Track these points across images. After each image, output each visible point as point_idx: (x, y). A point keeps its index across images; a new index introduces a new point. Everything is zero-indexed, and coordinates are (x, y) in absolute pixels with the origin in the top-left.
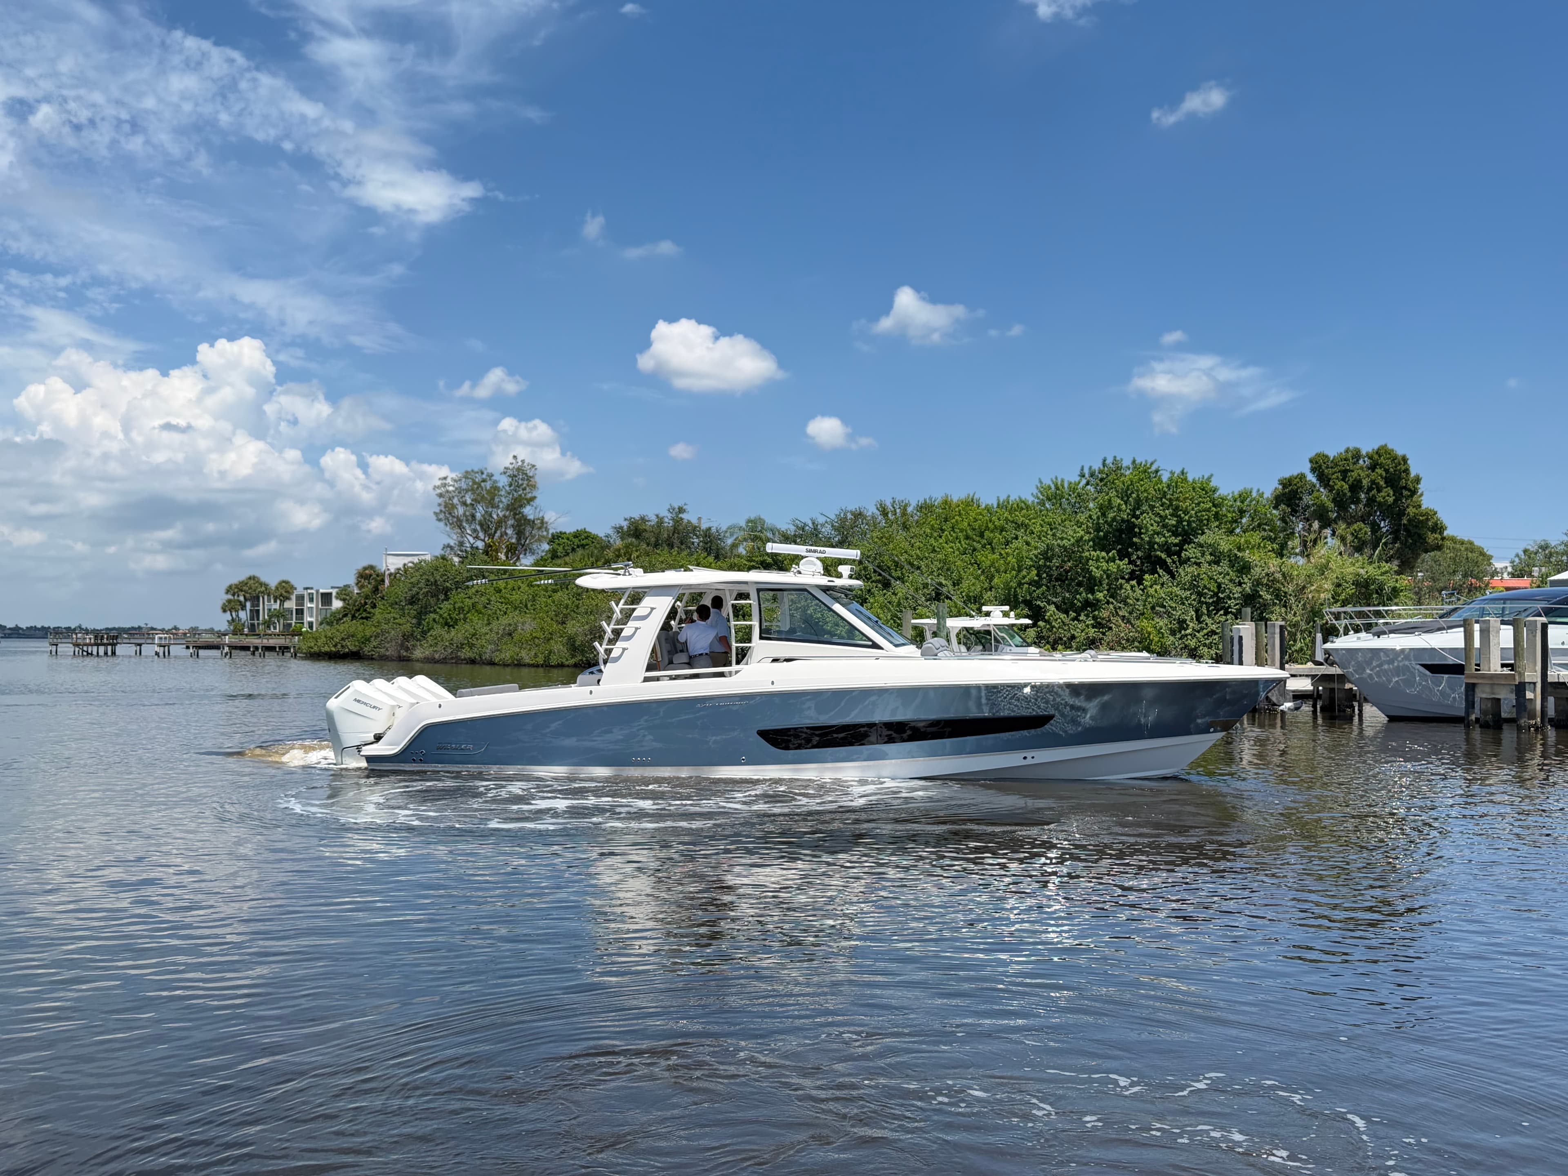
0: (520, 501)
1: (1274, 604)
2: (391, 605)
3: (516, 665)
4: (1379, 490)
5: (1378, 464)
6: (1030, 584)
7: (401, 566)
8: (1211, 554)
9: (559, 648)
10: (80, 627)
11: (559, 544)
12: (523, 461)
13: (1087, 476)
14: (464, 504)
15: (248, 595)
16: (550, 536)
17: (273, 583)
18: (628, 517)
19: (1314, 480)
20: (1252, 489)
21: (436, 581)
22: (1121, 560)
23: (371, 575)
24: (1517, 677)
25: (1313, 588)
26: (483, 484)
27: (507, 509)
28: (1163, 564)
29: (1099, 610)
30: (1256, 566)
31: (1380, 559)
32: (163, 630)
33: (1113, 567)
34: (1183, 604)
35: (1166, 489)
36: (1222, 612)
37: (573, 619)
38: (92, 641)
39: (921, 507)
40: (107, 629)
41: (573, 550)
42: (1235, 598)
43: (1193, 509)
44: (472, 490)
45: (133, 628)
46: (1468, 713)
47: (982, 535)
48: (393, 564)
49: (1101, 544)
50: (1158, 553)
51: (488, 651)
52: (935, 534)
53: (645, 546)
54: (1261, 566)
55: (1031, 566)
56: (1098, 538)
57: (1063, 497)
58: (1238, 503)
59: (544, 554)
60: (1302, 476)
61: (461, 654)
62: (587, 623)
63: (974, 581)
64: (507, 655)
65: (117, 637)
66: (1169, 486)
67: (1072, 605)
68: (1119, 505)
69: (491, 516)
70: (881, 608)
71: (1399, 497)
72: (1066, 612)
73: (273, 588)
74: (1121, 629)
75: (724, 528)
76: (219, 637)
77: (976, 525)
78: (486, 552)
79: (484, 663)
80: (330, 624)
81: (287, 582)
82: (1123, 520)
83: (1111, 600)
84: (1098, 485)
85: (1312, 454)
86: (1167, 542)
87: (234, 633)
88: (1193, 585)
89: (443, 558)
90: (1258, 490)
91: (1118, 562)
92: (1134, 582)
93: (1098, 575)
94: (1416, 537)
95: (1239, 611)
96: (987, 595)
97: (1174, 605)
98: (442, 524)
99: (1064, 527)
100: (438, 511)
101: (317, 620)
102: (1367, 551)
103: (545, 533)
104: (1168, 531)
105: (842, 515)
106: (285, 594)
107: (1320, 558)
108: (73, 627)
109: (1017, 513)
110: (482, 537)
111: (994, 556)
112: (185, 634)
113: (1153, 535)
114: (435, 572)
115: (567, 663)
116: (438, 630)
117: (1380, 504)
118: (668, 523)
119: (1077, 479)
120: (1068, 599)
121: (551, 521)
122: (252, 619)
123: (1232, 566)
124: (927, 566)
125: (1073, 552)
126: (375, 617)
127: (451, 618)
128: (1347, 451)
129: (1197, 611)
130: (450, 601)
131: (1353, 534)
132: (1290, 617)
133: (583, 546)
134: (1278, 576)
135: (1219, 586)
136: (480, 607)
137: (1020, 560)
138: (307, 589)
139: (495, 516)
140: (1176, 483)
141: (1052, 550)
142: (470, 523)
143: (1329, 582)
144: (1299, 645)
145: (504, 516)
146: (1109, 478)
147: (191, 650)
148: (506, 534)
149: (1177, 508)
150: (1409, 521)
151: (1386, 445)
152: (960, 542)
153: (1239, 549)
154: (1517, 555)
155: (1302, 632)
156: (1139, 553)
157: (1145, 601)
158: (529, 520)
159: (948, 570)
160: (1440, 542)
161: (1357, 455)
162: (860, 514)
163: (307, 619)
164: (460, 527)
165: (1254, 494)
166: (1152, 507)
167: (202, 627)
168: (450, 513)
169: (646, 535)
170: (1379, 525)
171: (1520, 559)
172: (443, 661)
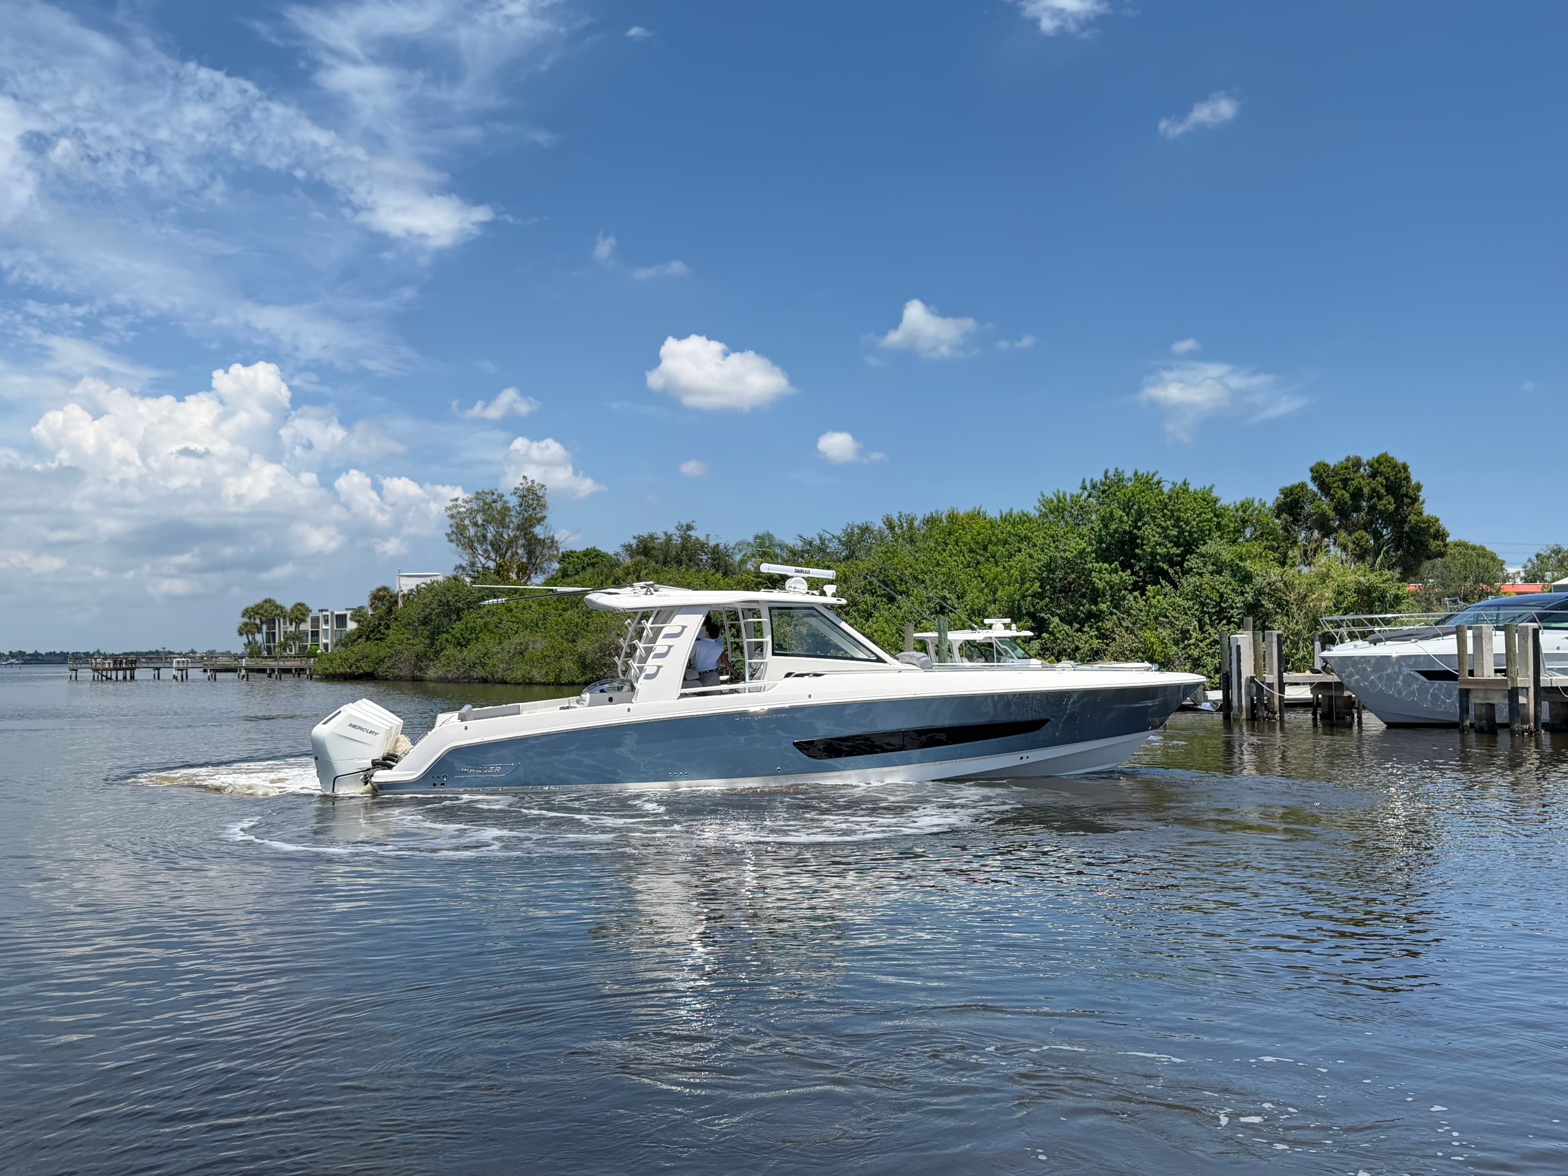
0: (530, 521)
1: (1277, 613)
2: (405, 626)
3: (527, 684)
4: (1380, 498)
5: (1378, 472)
6: (1033, 596)
7: (414, 587)
8: (1213, 564)
9: (569, 665)
10: (98, 652)
11: (569, 563)
12: (533, 482)
13: (1089, 488)
14: (475, 524)
15: (264, 619)
16: (560, 555)
17: (288, 606)
18: (636, 535)
19: (1315, 489)
20: (1253, 499)
21: (448, 602)
22: (1123, 571)
23: (384, 597)
24: (1509, 683)
25: (1314, 596)
26: (493, 505)
27: (518, 529)
28: (1165, 575)
29: (1102, 621)
30: (1258, 575)
31: (1382, 566)
32: (180, 654)
33: (1115, 578)
34: (1186, 614)
35: (1167, 501)
36: (1225, 622)
37: (583, 637)
38: (111, 666)
39: (928, 521)
40: (125, 654)
41: (584, 568)
42: (1237, 608)
43: (1194, 520)
44: (483, 510)
45: (151, 653)
46: (1462, 719)
47: (985, 549)
48: (407, 585)
49: (1104, 556)
50: (1161, 564)
51: (500, 671)
52: (939, 548)
53: (654, 564)
54: (1262, 576)
55: (1034, 578)
56: (1100, 549)
57: (1065, 510)
58: (1240, 513)
59: (554, 573)
60: (1303, 486)
61: (474, 674)
62: (597, 641)
63: (978, 594)
64: (518, 674)
65: (135, 662)
66: (1170, 498)
67: (1076, 617)
68: (1121, 516)
69: (501, 536)
70: (886, 621)
71: (1399, 505)
72: (1070, 624)
73: (289, 611)
74: (1124, 639)
75: (732, 544)
76: (236, 660)
77: (980, 538)
78: (498, 572)
79: (496, 682)
80: (345, 645)
81: (302, 605)
82: (1125, 532)
83: (1115, 611)
84: (1099, 497)
85: (1313, 463)
86: (1169, 553)
87: (251, 656)
88: (1195, 595)
89: (456, 578)
90: (1261, 500)
91: (1120, 573)
92: (1137, 593)
93: (1101, 586)
94: (1418, 544)
95: (1241, 620)
96: (991, 608)
97: (1177, 615)
98: (453, 545)
99: (1067, 539)
100: (449, 532)
101: (332, 642)
102: (1369, 559)
103: (555, 552)
104: (1170, 542)
105: (849, 530)
106: (301, 617)
107: (1321, 566)
108: (91, 652)
109: (1020, 526)
110: (494, 558)
111: (998, 569)
112: (202, 657)
113: (1155, 546)
114: (447, 593)
115: (577, 681)
116: (450, 650)
117: (1381, 512)
118: (677, 540)
119: (1080, 491)
120: (1072, 611)
121: (561, 540)
122: (268, 641)
123: (1234, 576)
124: (932, 580)
125: (1077, 564)
126: (389, 638)
127: (463, 638)
128: (1348, 459)
129: (1200, 621)
130: (462, 621)
131: (1354, 543)
132: (1292, 625)
133: (593, 565)
134: (1280, 585)
135: (1221, 596)
136: (491, 626)
137: (1023, 572)
138: (322, 611)
139: (506, 536)
140: (1177, 494)
141: (1055, 562)
142: (481, 544)
143: (1330, 590)
144: (1302, 653)
145: (515, 536)
146: (1111, 490)
147: (209, 674)
148: (517, 554)
149: (1178, 519)
150: (1411, 528)
151: (1386, 453)
152: (964, 556)
153: (1241, 559)
154: (1530, 560)
155: (1305, 640)
156: (1142, 564)
157: (1149, 611)
158: (539, 540)
159: (952, 583)
160: (1443, 549)
161: (1357, 464)
162: (867, 528)
163: (323, 640)
164: (472, 547)
165: (1256, 504)
166: (1154, 518)
167: (219, 650)
168: (462, 534)
169: (655, 553)
170: (1381, 533)
171: (1533, 564)
172: (456, 681)
